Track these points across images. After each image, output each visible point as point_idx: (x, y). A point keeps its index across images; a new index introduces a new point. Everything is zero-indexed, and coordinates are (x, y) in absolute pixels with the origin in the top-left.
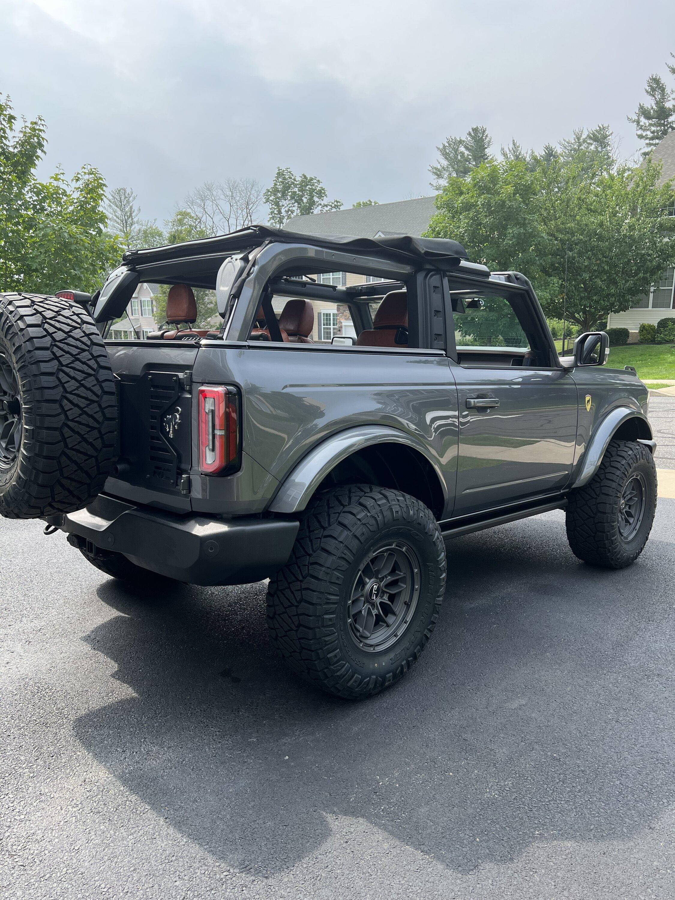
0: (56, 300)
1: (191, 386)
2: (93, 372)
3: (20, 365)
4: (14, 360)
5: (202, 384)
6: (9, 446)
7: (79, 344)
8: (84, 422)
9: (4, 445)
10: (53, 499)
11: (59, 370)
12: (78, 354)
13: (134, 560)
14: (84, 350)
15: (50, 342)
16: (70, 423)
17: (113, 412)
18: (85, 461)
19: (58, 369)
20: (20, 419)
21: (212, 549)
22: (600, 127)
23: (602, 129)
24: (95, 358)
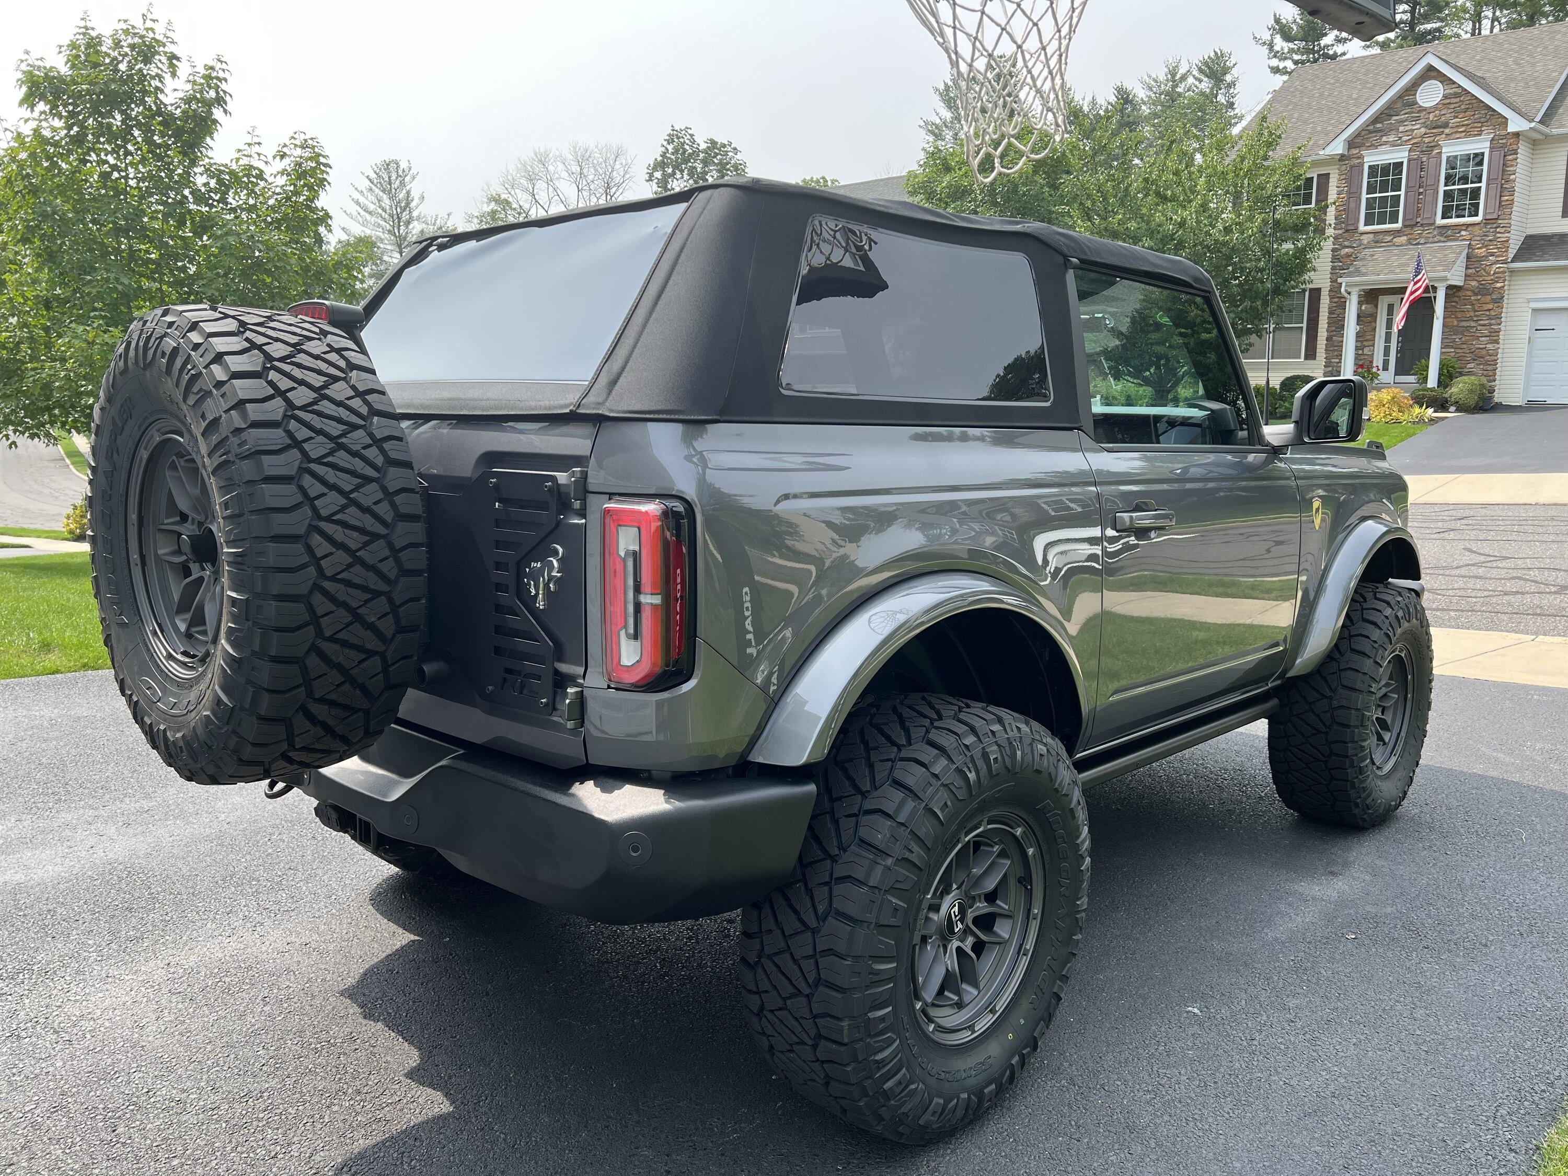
0: (292, 320)
1: (584, 500)
2: (374, 474)
3: (217, 460)
4: (204, 450)
5: (611, 496)
6: (194, 629)
7: (343, 413)
8: (357, 580)
9: (183, 627)
10: (292, 745)
11: (303, 470)
12: (343, 435)
13: (461, 863)
14: (354, 427)
15: (281, 410)
16: (327, 585)
17: (417, 559)
18: (360, 662)
19: (300, 468)
20: (217, 575)
21: (635, 849)
22: (1216, 53)
23: (1219, 57)
24: (378, 442)
